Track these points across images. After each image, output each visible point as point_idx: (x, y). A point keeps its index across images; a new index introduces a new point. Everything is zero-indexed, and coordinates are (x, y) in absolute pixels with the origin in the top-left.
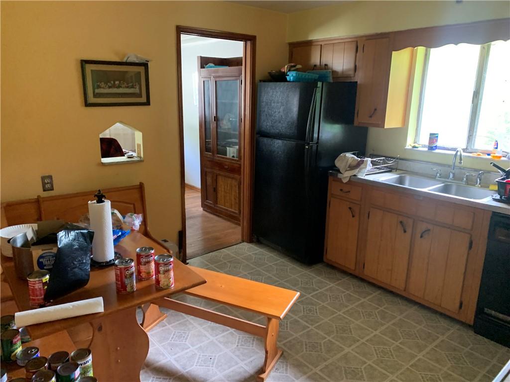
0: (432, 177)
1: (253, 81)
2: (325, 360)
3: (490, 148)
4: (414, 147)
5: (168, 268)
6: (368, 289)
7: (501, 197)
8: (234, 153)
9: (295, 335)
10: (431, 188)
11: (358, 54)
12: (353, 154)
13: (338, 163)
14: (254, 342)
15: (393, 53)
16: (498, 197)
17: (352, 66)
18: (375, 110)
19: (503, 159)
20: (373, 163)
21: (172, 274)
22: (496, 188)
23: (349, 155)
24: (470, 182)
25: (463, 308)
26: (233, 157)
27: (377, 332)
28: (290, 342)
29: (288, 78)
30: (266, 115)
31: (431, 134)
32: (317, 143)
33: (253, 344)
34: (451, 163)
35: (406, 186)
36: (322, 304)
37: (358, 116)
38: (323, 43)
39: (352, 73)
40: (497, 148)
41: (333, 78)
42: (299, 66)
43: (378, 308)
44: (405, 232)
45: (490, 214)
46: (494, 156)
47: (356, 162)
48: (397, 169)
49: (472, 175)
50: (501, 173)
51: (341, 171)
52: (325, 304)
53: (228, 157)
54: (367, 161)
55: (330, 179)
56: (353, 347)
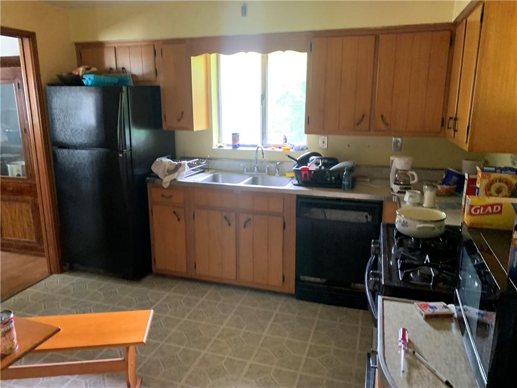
0: (240, 172)
1: (38, 85)
2: (187, 370)
3: (281, 142)
4: (220, 147)
5: (8, 327)
6: (203, 287)
7: (299, 182)
8: (18, 170)
9: (148, 357)
10: (244, 183)
11: (156, 58)
12: (168, 158)
13: (155, 168)
14: (106, 381)
15: (192, 58)
16: (296, 182)
17: (152, 69)
18: (183, 113)
19: (291, 150)
20: (190, 166)
21: (14, 332)
22: (293, 175)
23: (165, 160)
24: (271, 173)
25: (285, 281)
26: (19, 175)
27: (224, 326)
28: (145, 365)
29: (85, 82)
30: (63, 123)
31: (233, 134)
32: (131, 150)
33: (104, 384)
34: (253, 158)
35: (220, 183)
36: (165, 315)
37: (165, 121)
38: (116, 46)
39: (153, 77)
40: (286, 142)
41: (133, 82)
42: (94, 69)
43: (216, 303)
44: (230, 225)
45: (295, 198)
46: (284, 149)
47: (174, 166)
48: (208, 169)
49: (271, 167)
50: (295, 162)
51: (160, 176)
52: (167, 315)
53: (10, 175)
54: (184, 164)
55: (149, 186)
56: (208, 347)
